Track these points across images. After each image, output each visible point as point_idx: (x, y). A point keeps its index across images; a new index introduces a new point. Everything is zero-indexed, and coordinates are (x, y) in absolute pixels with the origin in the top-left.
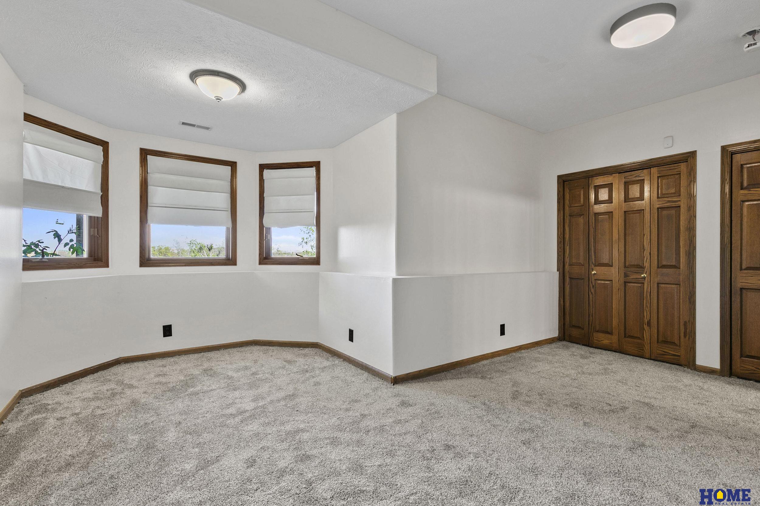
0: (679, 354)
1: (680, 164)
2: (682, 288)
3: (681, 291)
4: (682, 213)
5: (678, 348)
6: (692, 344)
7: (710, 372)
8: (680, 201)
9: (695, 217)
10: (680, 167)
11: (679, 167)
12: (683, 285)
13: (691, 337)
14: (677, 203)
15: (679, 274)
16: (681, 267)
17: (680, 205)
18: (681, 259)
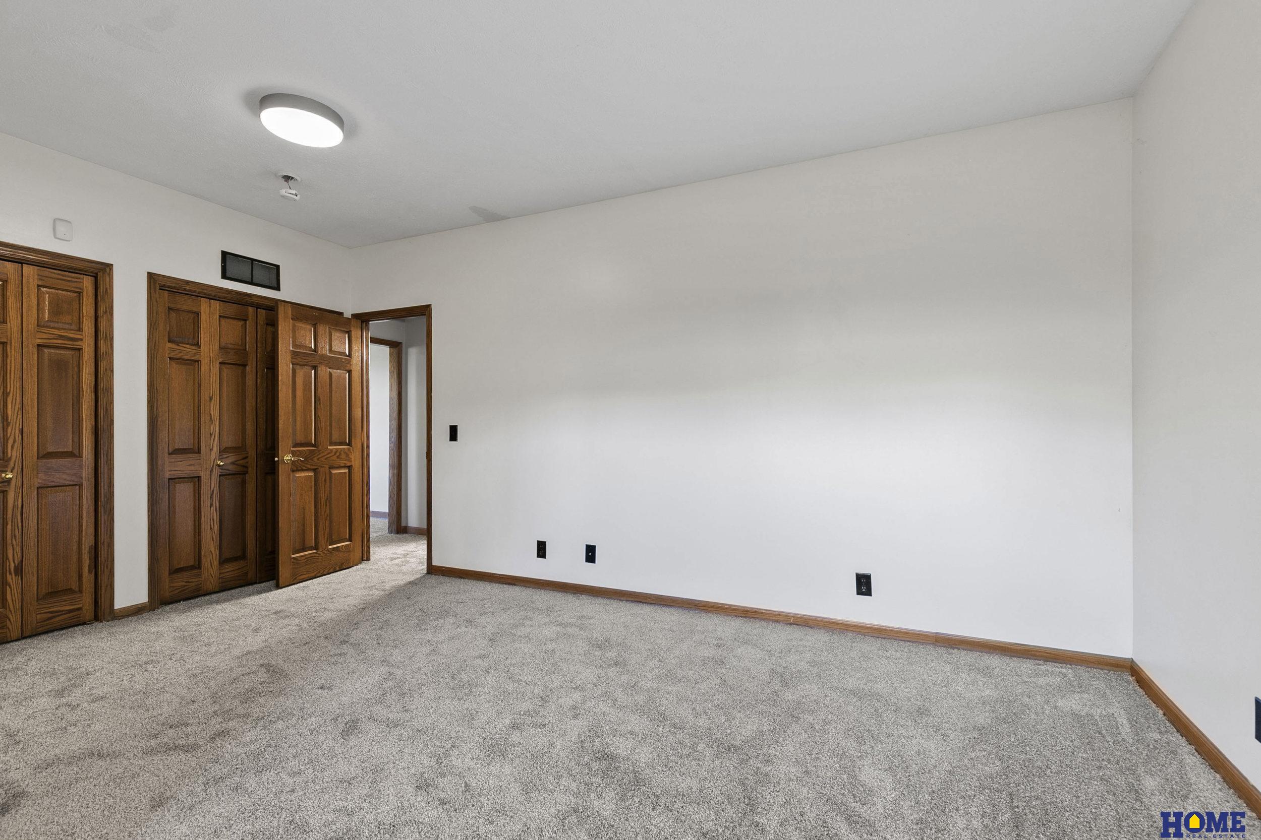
0: (80, 606)
1: (81, 276)
2: (85, 490)
3: (84, 496)
4: (86, 362)
5: (79, 595)
6: (108, 579)
7: (135, 613)
8: (81, 340)
9: (112, 371)
10: (81, 281)
11: (79, 280)
12: (87, 485)
13: (107, 569)
14: (77, 343)
15: (81, 467)
16: (84, 454)
17: (81, 347)
18: (84, 441)
